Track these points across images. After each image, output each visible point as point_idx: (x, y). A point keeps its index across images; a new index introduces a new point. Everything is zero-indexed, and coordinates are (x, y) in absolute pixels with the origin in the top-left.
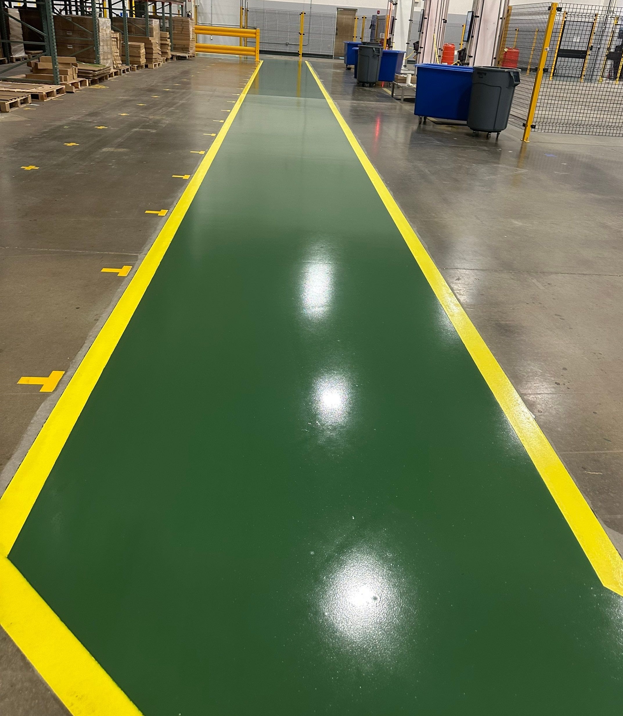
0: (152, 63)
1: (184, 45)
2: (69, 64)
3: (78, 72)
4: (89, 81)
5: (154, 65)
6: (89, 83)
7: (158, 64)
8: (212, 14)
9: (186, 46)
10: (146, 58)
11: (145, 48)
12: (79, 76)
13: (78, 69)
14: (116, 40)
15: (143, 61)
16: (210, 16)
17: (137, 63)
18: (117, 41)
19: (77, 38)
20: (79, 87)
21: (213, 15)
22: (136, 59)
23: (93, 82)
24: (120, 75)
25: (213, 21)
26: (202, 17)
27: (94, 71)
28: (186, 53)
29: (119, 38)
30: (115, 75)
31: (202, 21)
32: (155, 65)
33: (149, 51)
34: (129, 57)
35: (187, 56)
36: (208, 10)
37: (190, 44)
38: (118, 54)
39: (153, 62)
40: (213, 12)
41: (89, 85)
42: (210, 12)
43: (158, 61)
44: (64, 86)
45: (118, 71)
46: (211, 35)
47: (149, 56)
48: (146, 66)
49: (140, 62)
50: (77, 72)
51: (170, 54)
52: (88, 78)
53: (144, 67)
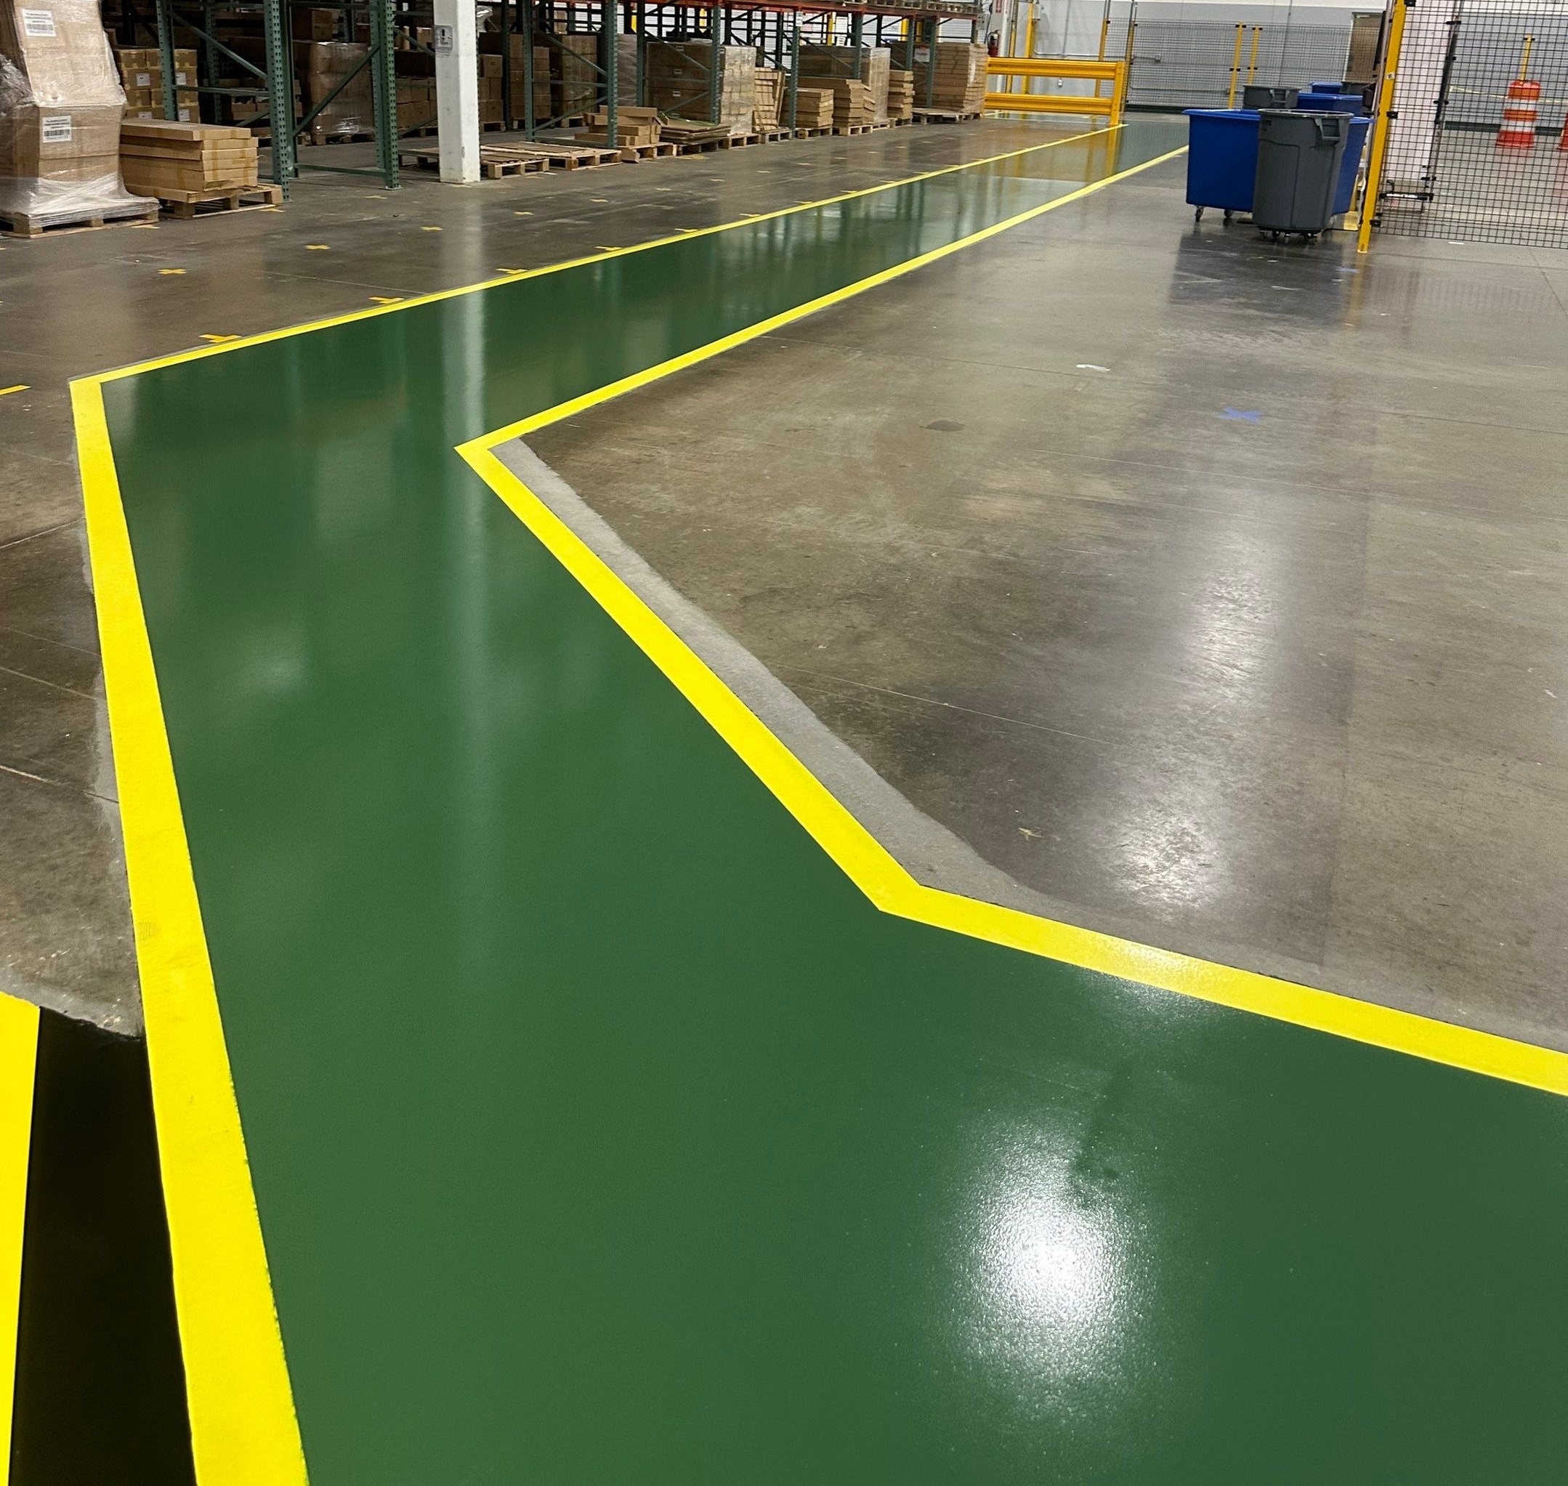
0: (846, 127)
1: (955, 96)
2: (647, 118)
3: (662, 132)
4: (678, 147)
5: (849, 130)
6: (678, 152)
7: (863, 128)
8: (1066, 34)
9: (958, 98)
10: (833, 117)
11: (835, 99)
12: (661, 140)
13: (663, 128)
14: (772, 84)
15: (825, 120)
16: (1061, 39)
17: (810, 124)
18: (774, 87)
19: (689, 81)
20: (655, 155)
21: (1068, 37)
22: (811, 118)
23: (687, 150)
24: (763, 142)
25: (1067, 50)
26: (1046, 41)
27: (691, 132)
28: (957, 111)
29: (779, 81)
30: (748, 144)
31: (1043, 50)
32: (852, 129)
33: (841, 104)
34: (795, 114)
35: (957, 117)
36: (1059, 28)
37: (967, 93)
38: (775, 109)
39: (849, 124)
40: (1069, 31)
41: (678, 154)
42: (1063, 31)
43: (864, 122)
44: (620, 152)
45: (757, 137)
46: (1061, 76)
47: (840, 113)
48: (836, 132)
49: (817, 122)
50: (659, 132)
51: (908, 111)
52: (677, 142)
53: (831, 133)
